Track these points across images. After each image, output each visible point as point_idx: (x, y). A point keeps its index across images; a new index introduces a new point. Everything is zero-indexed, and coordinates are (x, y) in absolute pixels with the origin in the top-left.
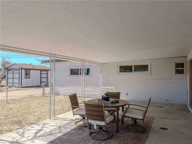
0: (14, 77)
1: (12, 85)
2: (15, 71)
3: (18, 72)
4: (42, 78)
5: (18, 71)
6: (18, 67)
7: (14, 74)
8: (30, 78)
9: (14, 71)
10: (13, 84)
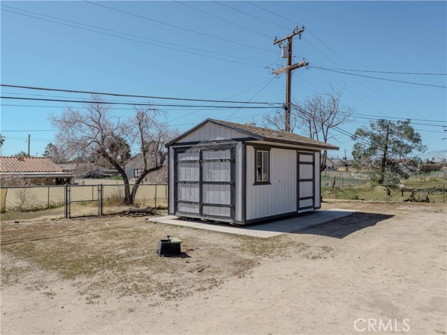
0: (206, 179)
1: (197, 210)
2: (212, 152)
3: (226, 155)
4: (301, 183)
5: (228, 152)
6: (222, 136)
7: (205, 165)
8: (268, 183)
9: (204, 153)
10: (201, 209)
